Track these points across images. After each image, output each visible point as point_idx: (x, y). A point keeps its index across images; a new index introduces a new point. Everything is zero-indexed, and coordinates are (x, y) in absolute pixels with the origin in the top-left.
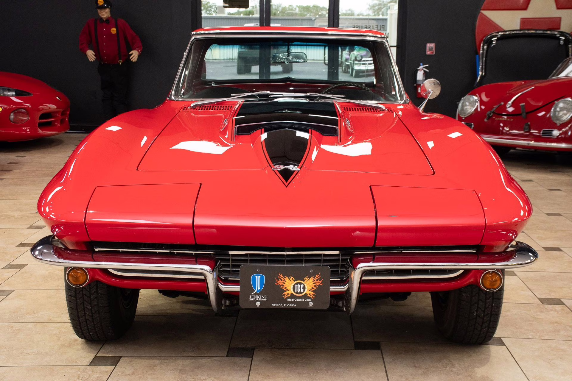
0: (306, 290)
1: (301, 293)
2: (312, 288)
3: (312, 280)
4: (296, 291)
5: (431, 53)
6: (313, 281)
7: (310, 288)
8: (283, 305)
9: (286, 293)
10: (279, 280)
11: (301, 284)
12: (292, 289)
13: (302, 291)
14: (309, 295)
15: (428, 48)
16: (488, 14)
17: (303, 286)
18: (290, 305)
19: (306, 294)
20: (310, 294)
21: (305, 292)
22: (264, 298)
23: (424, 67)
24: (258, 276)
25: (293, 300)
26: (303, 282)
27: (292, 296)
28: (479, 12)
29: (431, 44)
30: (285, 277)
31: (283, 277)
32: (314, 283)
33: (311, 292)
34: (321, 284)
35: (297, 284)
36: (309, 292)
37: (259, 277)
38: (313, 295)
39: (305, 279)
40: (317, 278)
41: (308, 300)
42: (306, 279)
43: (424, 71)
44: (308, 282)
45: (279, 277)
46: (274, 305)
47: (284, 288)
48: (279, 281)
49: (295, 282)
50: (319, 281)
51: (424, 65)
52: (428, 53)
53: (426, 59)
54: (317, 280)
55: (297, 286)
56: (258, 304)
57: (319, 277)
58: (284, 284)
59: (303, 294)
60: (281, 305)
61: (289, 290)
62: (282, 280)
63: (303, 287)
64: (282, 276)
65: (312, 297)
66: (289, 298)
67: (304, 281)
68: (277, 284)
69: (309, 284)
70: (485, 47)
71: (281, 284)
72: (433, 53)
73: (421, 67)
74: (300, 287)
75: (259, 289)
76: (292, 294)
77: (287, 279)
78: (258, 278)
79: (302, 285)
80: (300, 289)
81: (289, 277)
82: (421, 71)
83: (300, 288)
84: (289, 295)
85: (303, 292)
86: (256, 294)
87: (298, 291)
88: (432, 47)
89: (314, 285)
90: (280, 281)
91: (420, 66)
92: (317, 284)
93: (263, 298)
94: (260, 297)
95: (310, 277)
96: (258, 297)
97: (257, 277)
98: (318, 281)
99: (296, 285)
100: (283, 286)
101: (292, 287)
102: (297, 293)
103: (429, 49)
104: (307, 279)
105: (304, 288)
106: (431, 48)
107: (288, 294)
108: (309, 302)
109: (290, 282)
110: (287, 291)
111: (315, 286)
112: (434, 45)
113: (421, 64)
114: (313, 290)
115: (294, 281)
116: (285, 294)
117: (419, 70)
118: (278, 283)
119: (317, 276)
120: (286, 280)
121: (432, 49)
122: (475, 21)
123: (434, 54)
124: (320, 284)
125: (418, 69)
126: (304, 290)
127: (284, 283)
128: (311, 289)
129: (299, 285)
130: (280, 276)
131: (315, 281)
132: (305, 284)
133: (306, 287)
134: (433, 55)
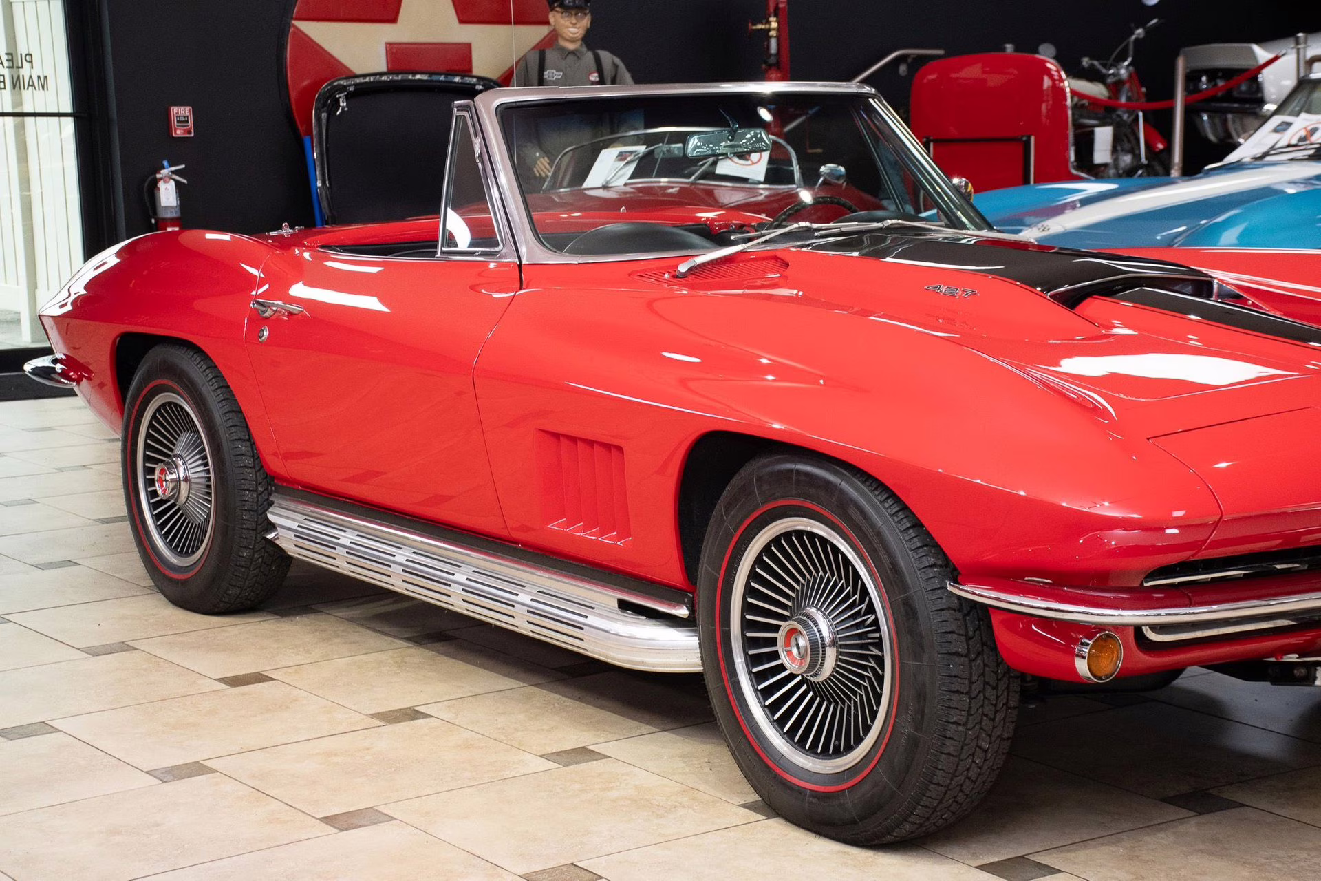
5: (184, 134)
15: (174, 122)
16: (312, 29)
23: (173, 172)
28: (289, 25)
29: (182, 108)
43: (178, 184)
51: (171, 165)
52: (179, 133)
53: (175, 150)
70: (324, 115)
72: (189, 132)
73: (164, 172)
82: (168, 182)
88: (185, 117)
91: (164, 168)
103: (178, 122)
106: (183, 119)
112: (189, 111)
113: (165, 163)
117: (161, 179)
121: (187, 122)
122: (281, 48)
123: (192, 135)
125: (158, 176)
134: (190, 137)
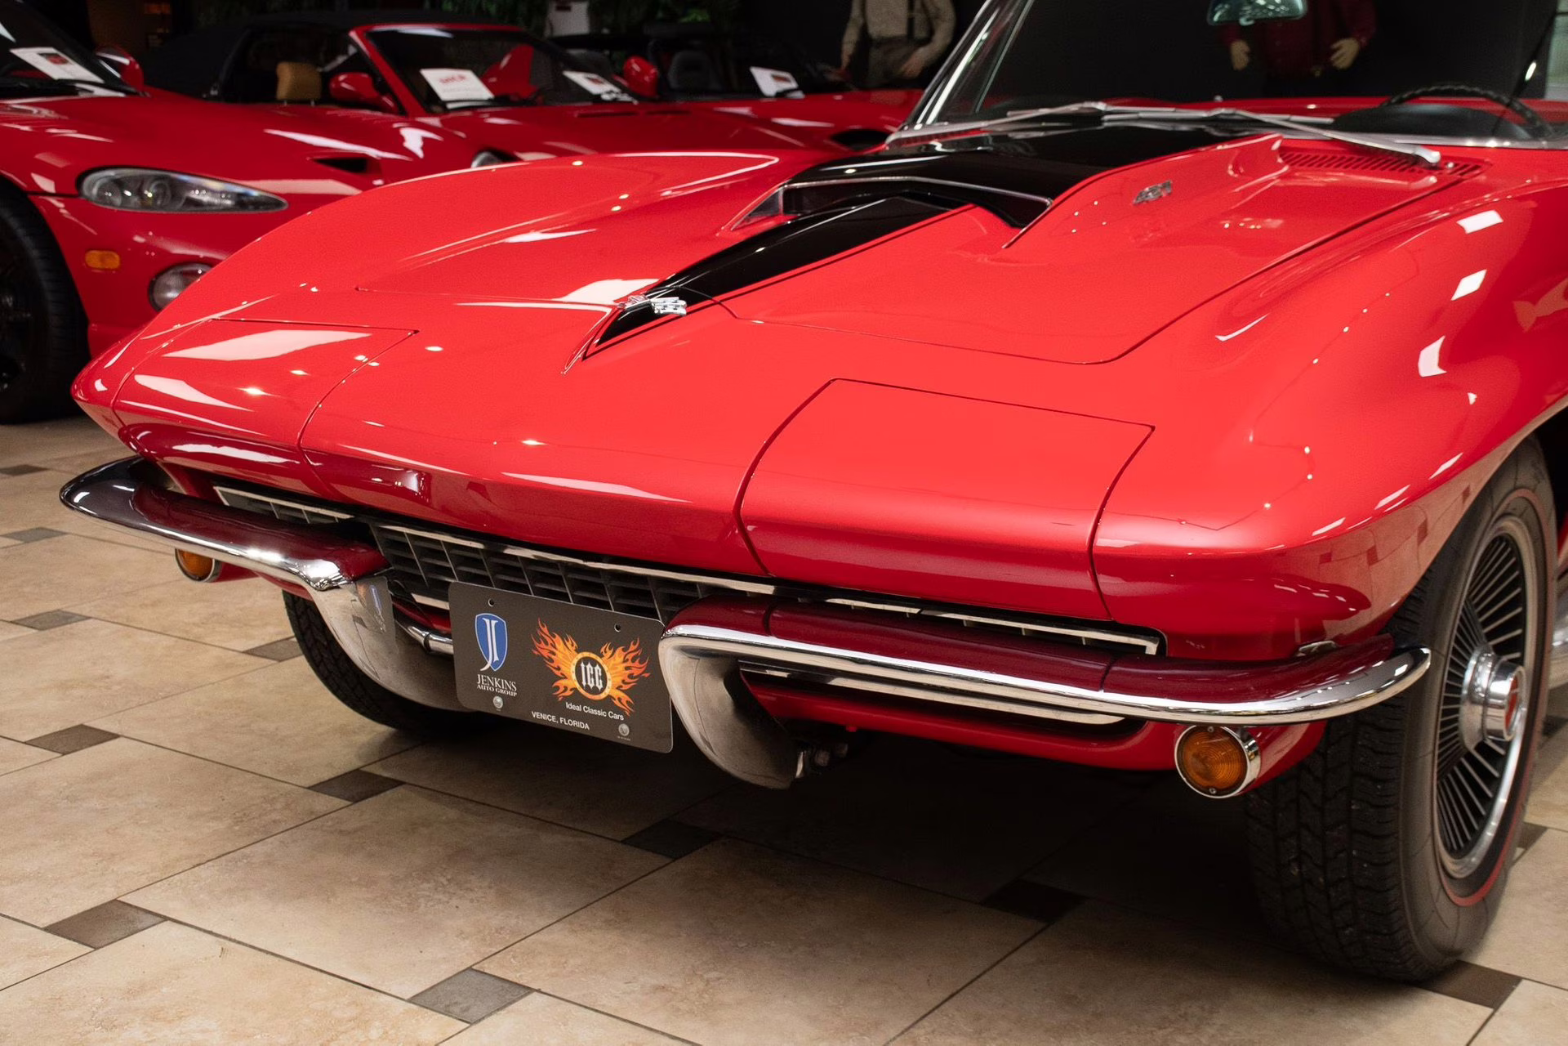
0: (609, 684)
1: (595, 691)
2: (623, 681)
3: (622, 659)
4: (584, 683)
6: (624, 661)
7: (619, 680)
8: (558, 719)
9: (562, 683)
10: (540, 643)
11: (594, 663)
12: (574, 676)
13: (600, 687)
14: (617, 702)
17: (600, 670)
18: (574, 723)
19: (609, 697)
20: (620, 699)
21: (607, 691)
22: (510, 688)
24: (491, 619)
25: (579, 708)
26: (599, 659)
27: (576, 697)
30: (554, 637)
31: (548, 634)
32: (627, 668)
33: (622, 695)
34: (646, 675)
35: (586, 660)
36: (617, 694)
37: (494, 622)
38: (627, 702)
39: (603, 650)
40: (635, 653)
41: (616, 717)
42: (605, 652)
44: (612, 662)
45: (539, 633)
46: (536, 715)
47: (555, 668)
48: (540, 646)
49: (580, 656)
50: (640, 662)
54: (633, 660)
55: (586, 668)
56: (498, 700)
57: (639, 652)
58: (553, 657)
59: (603, 696)
60: (553, 718)
61: (566, 678)
62: (546, 643)
63: (600, 674)
64: (545, 630)
65: (626, 707)
66: (567, 699)
67: (601, 656)
68: (536, 653)
69: (614, 667)
71: (545, 653)
74: (592, 672)
75: (496, 658)
76: (575, 689)
77: (558, 639)
78: (491, 625)
79: (597, 668)
80: (593, 680)
81: (564, 638)
83: (593, 676)
84: (569, 693)
85: (603, 690)
86: (489, 672)
87: (589, 683)
89: (628, 672)
90: (543, 645)
92: (636, 672)
93: (508, 689)
94: (500, 683)
95: (614, 647)
96: (496, 683)
97: (487, 621)
98: (637, 664)
99: (582, 665)
100: (552, 661)
101: (573, 668)
102: (587, 689)
104: (610, 653)
105: (604, 678)
107: (566, 688)
108: (619, 722)
109: (567, 652)
110: (561, 678)
111: (630, 676)
114: (626, 687)
115: (578, 651)
116: (558, 688)
118: (537, 650)
119: (632, 647)
120: (557, 645)
124: (643, 673)
126: (605, 684)
127: (554, 654)
128: (622, 684)
129: (589, 666)
130: (542, 632)
131: (628, 660)
132: (605, 667)
133: (609, 676)
